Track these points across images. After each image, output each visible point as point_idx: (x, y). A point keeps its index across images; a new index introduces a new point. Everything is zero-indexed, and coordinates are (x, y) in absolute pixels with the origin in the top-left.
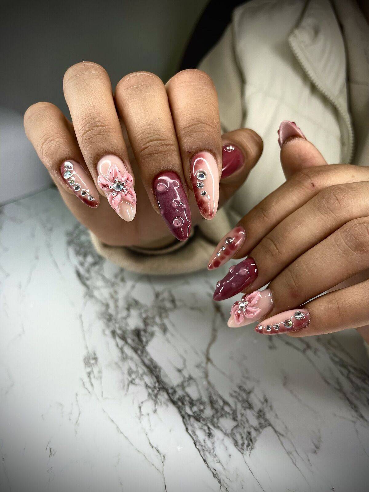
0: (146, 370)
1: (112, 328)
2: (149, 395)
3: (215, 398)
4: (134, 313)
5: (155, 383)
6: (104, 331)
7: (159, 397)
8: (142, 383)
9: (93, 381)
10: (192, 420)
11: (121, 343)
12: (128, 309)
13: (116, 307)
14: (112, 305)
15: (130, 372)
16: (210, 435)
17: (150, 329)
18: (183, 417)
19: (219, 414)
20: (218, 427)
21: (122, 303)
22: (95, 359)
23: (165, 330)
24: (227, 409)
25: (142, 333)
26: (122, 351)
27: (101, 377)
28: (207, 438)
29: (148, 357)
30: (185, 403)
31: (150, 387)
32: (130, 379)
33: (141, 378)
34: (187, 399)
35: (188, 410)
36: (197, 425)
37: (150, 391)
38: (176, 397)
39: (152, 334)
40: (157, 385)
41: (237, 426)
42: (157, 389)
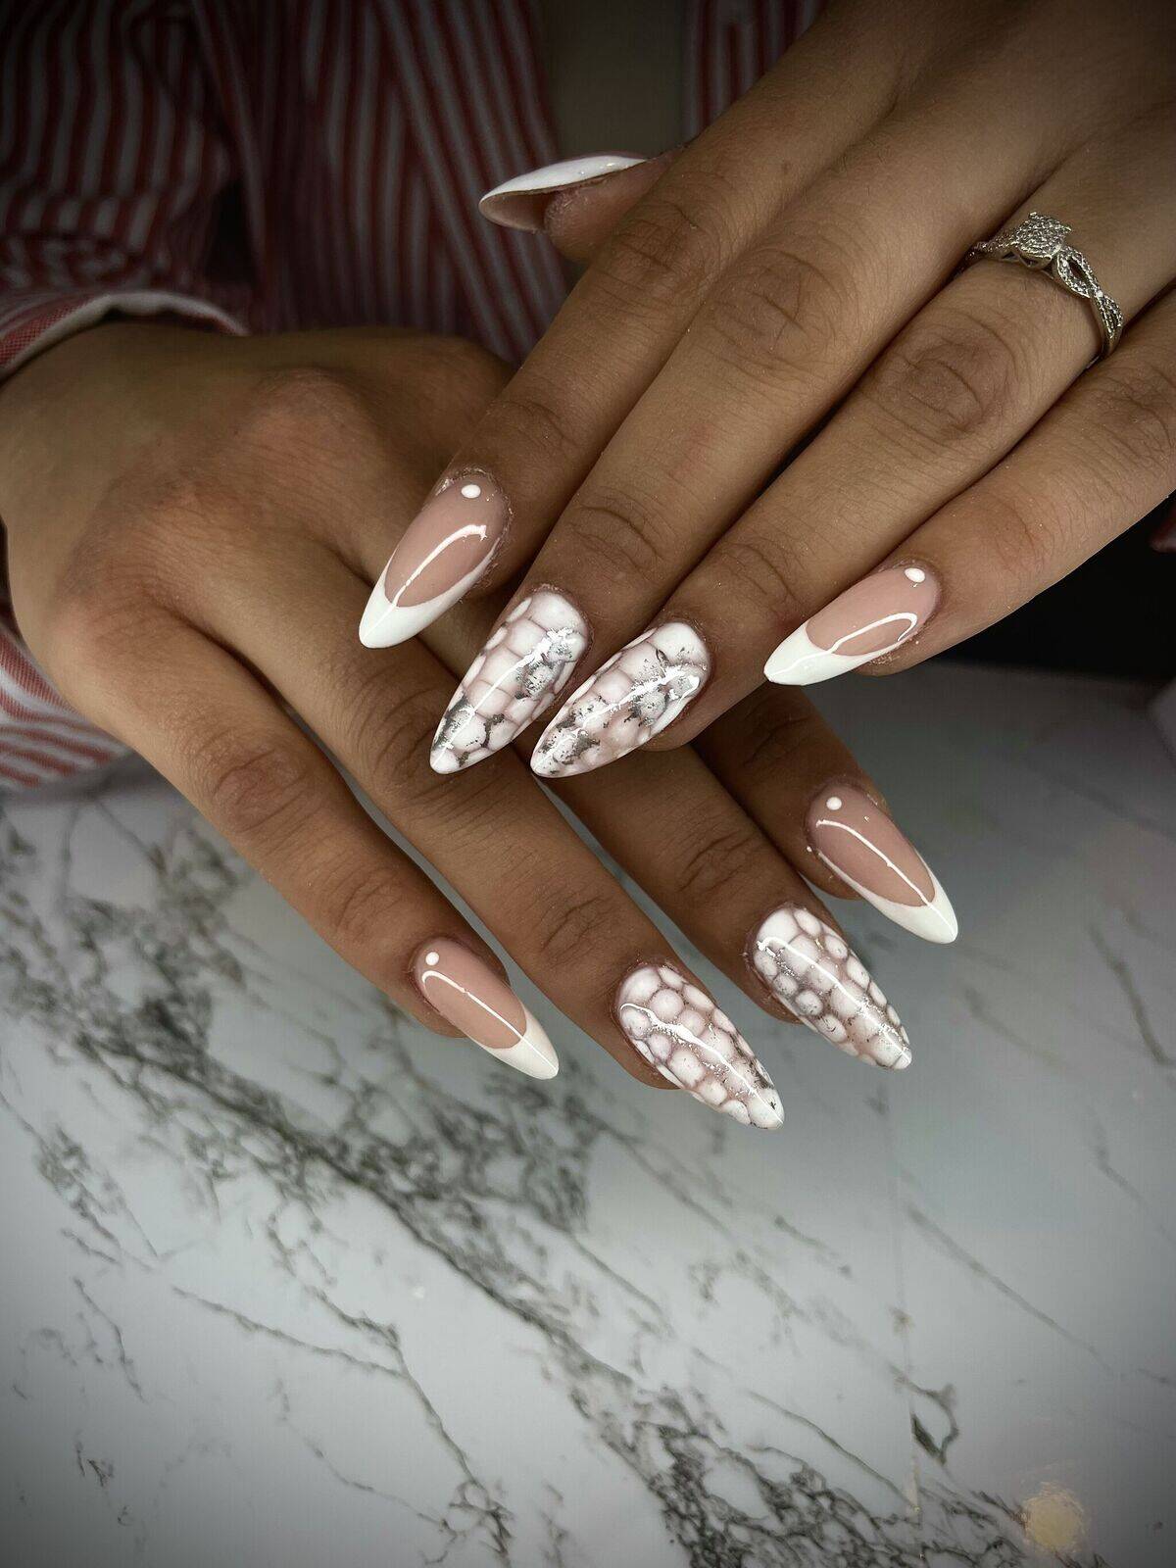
0: (238, 1120)
1: (73, 1031)
2: (282, 1188)
3: (450, 1116)
4: (113, 949)
5: (281, 1147)
6: (51, 1051)
7: (309, 1181)
8: (246, 1164)
9: (104, 1220)
10: (420, 1204)
11: (123, 1067)
12: (90, 945)
13: (49, 951)
14: (30, 952)
15: (197, 1147)
16: (476, 1222)
17: (189, 985)
18: (394, 1207)
19: (478, 1158)
20: (488, 1193)
21: (58, 933)
22: (74, 1151)
23: (234, 972)
24: (491, 1133)
25: (173, 1009)
26: (144, 1095)
27: (121, 1201)
28: (472, 1234)
29: (227, 1079)
30: (383, 1166)
31: (275, 1167)
32: (207, 1167)
33: (239, 1152)
34: (384, 1152)
35: (399, 1183)
36: (435, 1211)
37: (278, 1175)
38: (353, 1162)
39: (204, 1001)
40: (289, 1150)
41: (530, 1169)
42: (295, 1162)
